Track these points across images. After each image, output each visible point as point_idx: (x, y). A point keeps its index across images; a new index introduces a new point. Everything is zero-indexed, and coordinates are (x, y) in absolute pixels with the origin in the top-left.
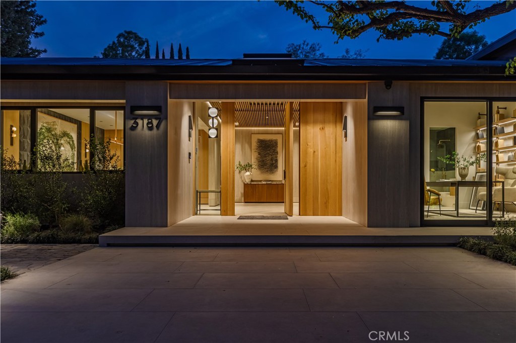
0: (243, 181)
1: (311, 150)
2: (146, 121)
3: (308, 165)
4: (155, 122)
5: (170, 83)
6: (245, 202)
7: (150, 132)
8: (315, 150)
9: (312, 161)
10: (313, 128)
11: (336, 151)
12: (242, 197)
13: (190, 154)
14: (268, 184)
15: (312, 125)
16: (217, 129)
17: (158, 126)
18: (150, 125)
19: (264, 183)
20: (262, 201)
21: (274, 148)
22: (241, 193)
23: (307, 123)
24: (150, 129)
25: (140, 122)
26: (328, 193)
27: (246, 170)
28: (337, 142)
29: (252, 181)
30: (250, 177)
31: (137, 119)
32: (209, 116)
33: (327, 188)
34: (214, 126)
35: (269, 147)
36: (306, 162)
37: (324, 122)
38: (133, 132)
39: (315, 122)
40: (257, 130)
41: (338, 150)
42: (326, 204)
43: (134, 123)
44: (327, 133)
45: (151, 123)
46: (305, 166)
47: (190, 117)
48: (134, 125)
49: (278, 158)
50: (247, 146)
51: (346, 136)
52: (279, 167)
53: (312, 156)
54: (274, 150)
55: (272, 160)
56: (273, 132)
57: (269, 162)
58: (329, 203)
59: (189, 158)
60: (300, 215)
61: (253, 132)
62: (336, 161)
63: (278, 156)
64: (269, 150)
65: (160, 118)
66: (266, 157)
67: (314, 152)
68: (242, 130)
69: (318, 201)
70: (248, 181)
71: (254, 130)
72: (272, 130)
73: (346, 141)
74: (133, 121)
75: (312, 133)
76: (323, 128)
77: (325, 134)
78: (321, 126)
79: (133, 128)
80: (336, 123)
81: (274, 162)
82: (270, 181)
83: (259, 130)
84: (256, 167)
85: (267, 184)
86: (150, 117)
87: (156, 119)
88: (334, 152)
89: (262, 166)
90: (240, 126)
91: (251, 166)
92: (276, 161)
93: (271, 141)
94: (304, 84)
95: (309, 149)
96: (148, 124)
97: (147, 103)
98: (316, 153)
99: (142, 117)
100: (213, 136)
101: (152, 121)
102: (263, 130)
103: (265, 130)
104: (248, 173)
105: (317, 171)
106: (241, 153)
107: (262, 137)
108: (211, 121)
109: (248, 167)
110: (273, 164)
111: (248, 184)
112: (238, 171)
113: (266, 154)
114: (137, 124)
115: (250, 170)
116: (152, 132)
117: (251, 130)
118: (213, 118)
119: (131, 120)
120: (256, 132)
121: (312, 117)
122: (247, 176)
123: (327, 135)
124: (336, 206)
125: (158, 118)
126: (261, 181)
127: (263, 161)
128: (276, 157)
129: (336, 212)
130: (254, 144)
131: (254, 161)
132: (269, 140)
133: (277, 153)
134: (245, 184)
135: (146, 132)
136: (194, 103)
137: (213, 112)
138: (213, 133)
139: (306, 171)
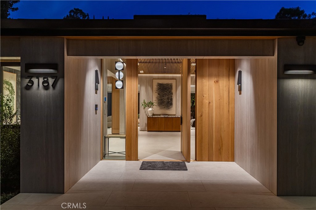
0: (147, 114)
1: (206, 101)
2: (41, 80)
3: (204, 115)
4: (51, 81)
5: (68, 40)
6: (148, 131)
7: (46, 92)
8: (210, 101)
9: (207, 111)
10: (208, 81)
11: (229, 103)
12: (146, 126)
13: (96, 106)
14: (166, 117)
15: (207, 78)
16: (122, 81)
17: (54, 86)
18: (46, 84)
19: (162, 116)
20: (161, 130)
21: (170, 90)
22: (146, 124)
23: (202, 76)
24: (46, 88)
25: (35, 80)
26: (222, 140)
27: (149, 106)
28: (230, 93)
29: (153, 115)
30: (152, 112)
31: (32, 77)
32: (116, 69)
33: (221, 136)
34: (120, 79)
35: (166, 89)
36: (202, 112)
37: (218, 75)
38: (28, 92)
39: (210, 76)
40: (157, 76)
41: (231, 101)
42: (220, 150)
43: (29, 82)
44: (221, 85)
45: (47, 82)
46: (201, 116)
47: (96, 71)
48: (30, 84)
49: (173, 97)
50: (150, 88)
51: (240, 89)
52: (173, 104)
53: (207, 106)
54: (170, 91)
55: (168, 99)
56: (169, 78)
57: (166, 100)
58: (222, 149)
59: (96, 110)
60: (196, 160)
61: (154, 78)
62: (229, 111)
63: (173, 96)
64: (166, 92)
65: (57, 77)
66: (164, 96)
67: (209, 103)
68: (146, 76)
69: (213, 148)
70: (150, 115)
71: (155, 76)
72: (168, 76)
73: (240, 94)
74: (28, 80)
75: (208, 86)
76: (217, 81)
77: (219, 86)
78: (216, 79)
79: (28, 88)
80: (229, 76)
81: (170, 100)
82: (167, 115)
83: (158, 76)
84: (157, 104)
85: (164, 117)
86: (45, 76)
87: (52, 77)
88: (228, 103)
89: (161, 103)
90: (144, 73)
91: (153, 103)
92: (172, 100)
93: (167, 84)
94: (208, 40)
95: (205, 100)
96: (43, 83)
97: (42, 60)
98: (211, 104)
99: (38, 76)
100: (119, 87)
101: (48, 80)
102: (162, 76)
103: (163, 76)
104: (150, 109)
105: (212, 120)
106: (145, 93)
107: (161, 82)
108: (117, 74)
109: (150, 104)
110: (169, 102)
111: (150, 117)
112: (143, 108)
113: (164, 95)
114: (33, 83)
115: (152, 106)
116: (48, 91)
117: (152, 77)
118: (119, 71)
119: (26, 78)
120: (156, 78)
121: (208, 71)
122: (150, 111)
123: (221, 88)
124: (229, 153)
125: (55, 77)
126: (160, 115)
127: (162, 100)
128: (172, 97)
129: (229, 158)
130: (155, 87)
131: (155, 100)
132: (166, 84)
133: (172, 93)
134: (148, 117)
135: (42, 91)
136: (101, 59)
137: (120, 65)
138: (119, 84)
139: (202, 120)
